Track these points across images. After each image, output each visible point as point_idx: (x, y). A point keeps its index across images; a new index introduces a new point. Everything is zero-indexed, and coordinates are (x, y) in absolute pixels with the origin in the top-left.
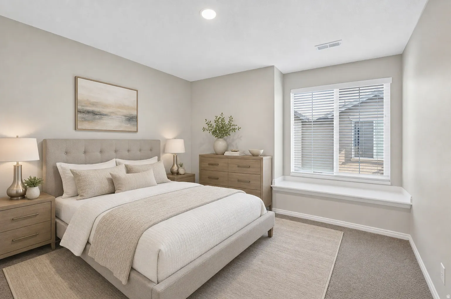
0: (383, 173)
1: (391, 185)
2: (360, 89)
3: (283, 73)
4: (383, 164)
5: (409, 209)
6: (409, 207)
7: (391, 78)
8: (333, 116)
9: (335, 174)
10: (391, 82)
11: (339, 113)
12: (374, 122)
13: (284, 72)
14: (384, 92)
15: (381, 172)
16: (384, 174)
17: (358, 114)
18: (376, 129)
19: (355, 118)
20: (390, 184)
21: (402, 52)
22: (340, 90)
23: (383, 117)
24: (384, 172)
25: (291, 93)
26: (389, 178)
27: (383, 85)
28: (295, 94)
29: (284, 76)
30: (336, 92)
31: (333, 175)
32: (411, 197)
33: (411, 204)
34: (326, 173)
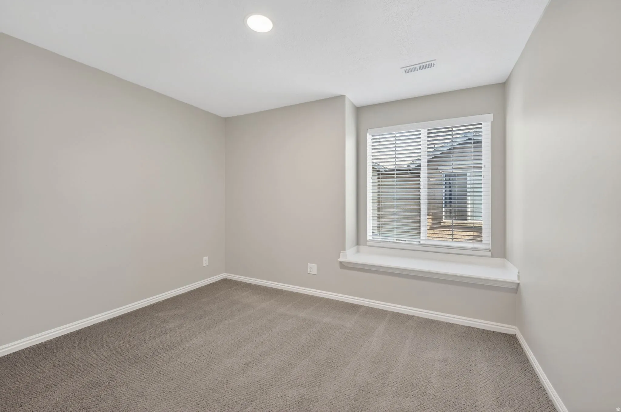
0: (481, 241)
1: (492, 256)
2: (454, 129)
3: (356, 106)
4: (482, 228)
5: (515, 289)
6: (514, 287)
7: (492, 115)
8: (420, 166)
9: (422, 242)
10: (492, 121)
11: (428, 162)
12: (468, 174)
13: (358, 105)
14: (483, 133)
15: (478, 239)
16: (483, 241)
17: (450, 163)
18: (470, 184)
19: (446, 168)
20: (490, 255)
21: (505, 80)
22: (428, 130)
23: (482, 168)
24: (483, 238)
25: (368, 134)
26: (490, 247)
27: (481, 124)
28: (373, 136)
29: (359, 111)
30: (424, 133)
31: (419, 243)
32: (519, 273)
33: (518, 282)
34: (410, 240)
